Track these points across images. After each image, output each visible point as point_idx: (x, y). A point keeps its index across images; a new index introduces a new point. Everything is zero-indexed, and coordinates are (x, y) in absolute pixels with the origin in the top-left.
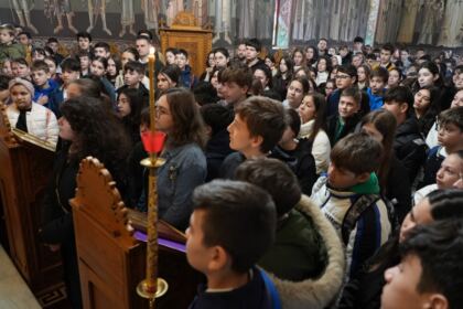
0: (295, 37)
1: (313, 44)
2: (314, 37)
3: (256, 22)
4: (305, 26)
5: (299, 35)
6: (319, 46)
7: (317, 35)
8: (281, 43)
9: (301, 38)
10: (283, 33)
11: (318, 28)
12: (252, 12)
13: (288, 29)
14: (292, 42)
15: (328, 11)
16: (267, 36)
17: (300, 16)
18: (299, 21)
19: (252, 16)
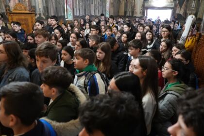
0: (75, 14)
1: (83, 17)
2: (84, 14)
3: (56, 8)
4: (79, 9)
5: (77, 14)
6: (86, 18)
8: (69, 17)
9: (78, 15)
10: (70, 13)
11: (85, 10)
12: (54, 3)
13: (72, 11)
14: (74, 17)
15: (88, 3)
16: (63, 14)
17: (76, 5)
18: (76, 7)
19: (54, 5)
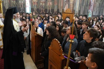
0: (93, 14)
2: (98, 14)
3: (84, 11)
4: (96, 12)
5: (94, 14)
6: (100, 17)
7: (99, 14)
8: (90, 16)
9: (95, 15)
10: (90, 14)
11: (99, 12)
12: (83, 9)
13: (92, 13)
14: (92, 16)
15: (102, 8)
16: (87, 14)
17: (95, 10)
18: (95, 11)
19: (83, 10)
